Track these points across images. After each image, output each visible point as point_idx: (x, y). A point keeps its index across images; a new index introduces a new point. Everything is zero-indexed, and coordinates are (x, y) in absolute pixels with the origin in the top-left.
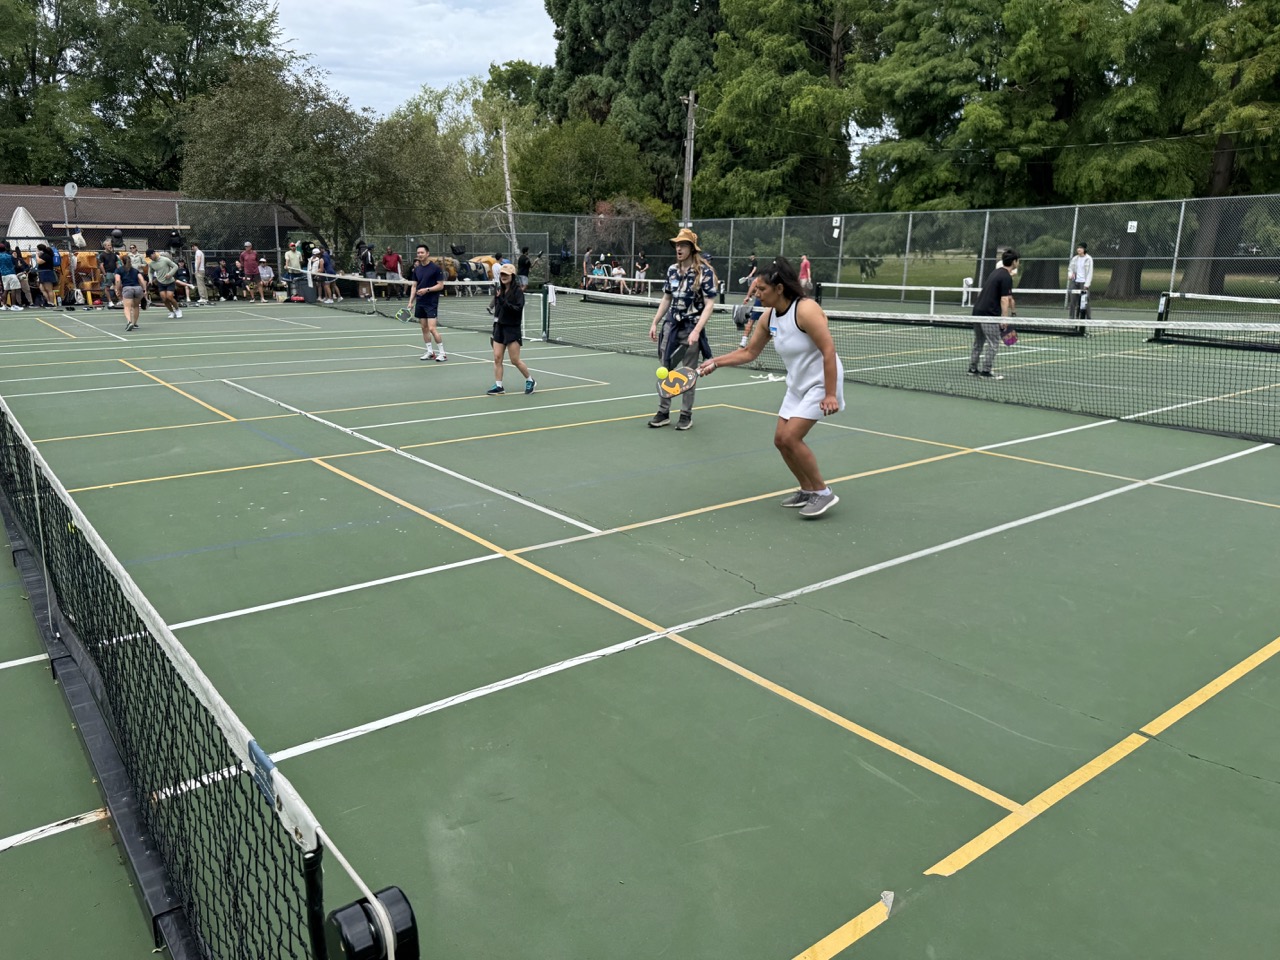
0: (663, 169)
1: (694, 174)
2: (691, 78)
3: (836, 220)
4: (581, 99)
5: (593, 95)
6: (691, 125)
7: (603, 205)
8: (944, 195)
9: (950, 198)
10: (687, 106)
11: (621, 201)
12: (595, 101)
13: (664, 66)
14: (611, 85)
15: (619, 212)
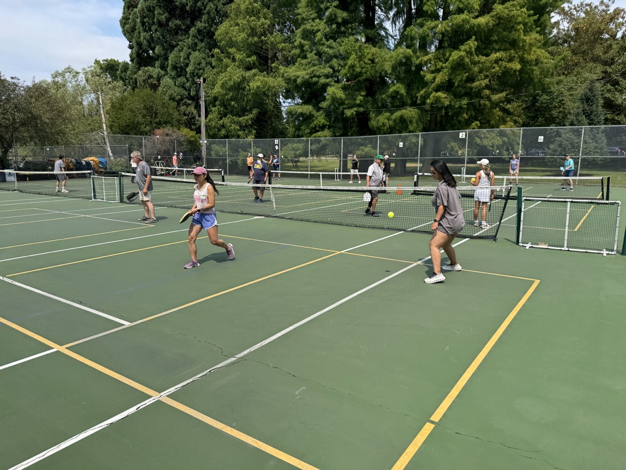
0: (190, 114)
1: (206, 117)
2: (201, 71)
3: (276, 141)
4: (144, 78)
5: (150, 77)
6: (202, 94)
7: (157, 131)
8: (323, 130)
9: (326, 132)
10: (200, 84)
11: (168, 130)
12: (152, 80)
13: (187, 65)
14: (159, 72)
15: (167, 135)
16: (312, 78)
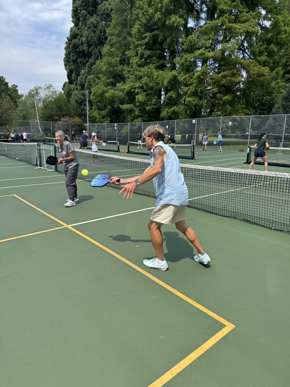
2: (90, 86)
3: (115, 125)
4: (67, 91)
5: (71, 90)
6: (87, 99)
7: (62, 119)
8: (138, 118)
9: (140, 119)
11: (67, 118)
14: (74, 87)
15: (65, 121)
16: (131, 89)
